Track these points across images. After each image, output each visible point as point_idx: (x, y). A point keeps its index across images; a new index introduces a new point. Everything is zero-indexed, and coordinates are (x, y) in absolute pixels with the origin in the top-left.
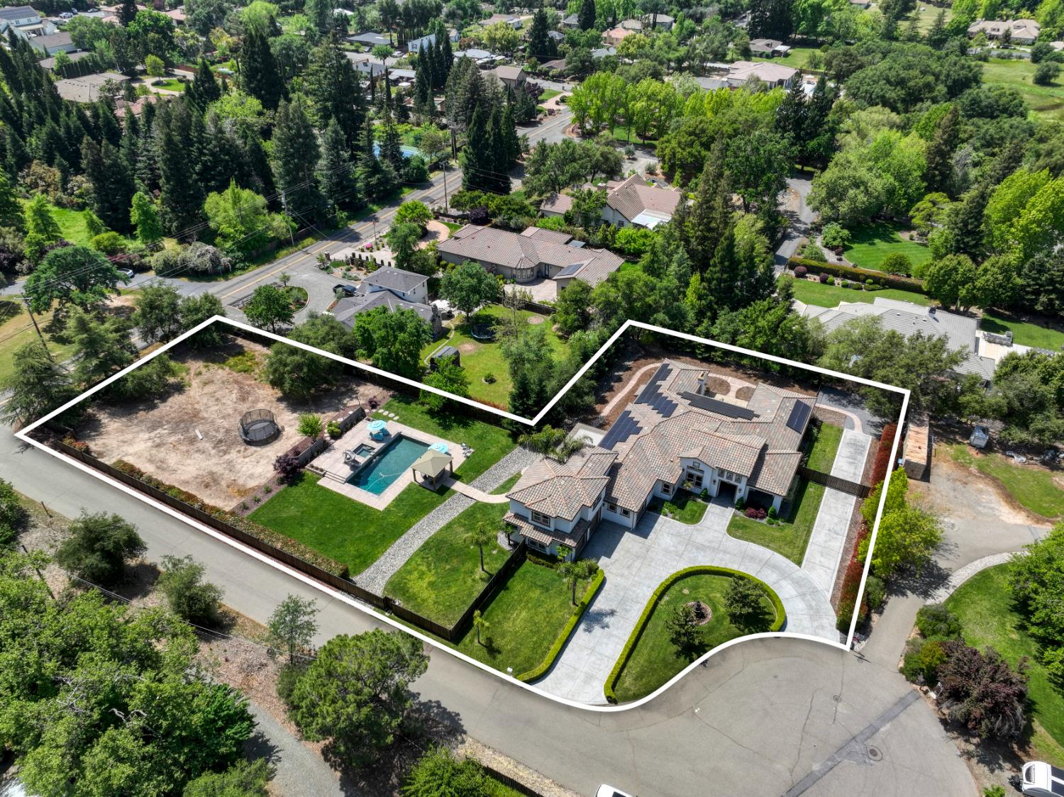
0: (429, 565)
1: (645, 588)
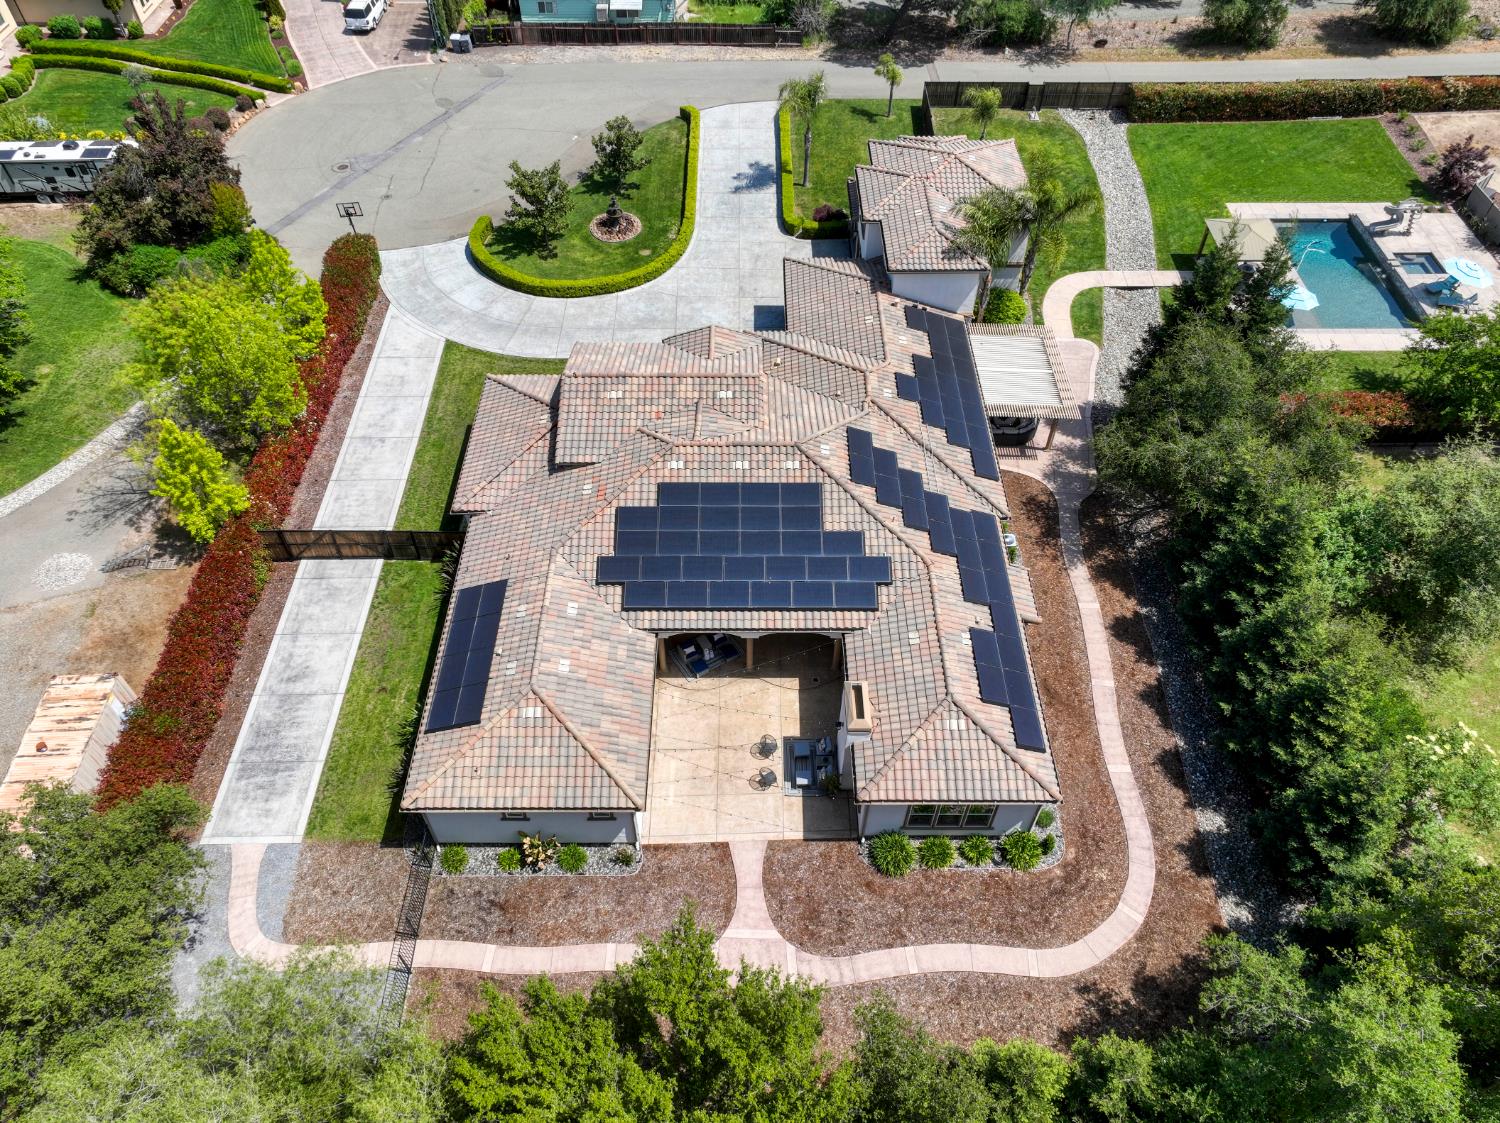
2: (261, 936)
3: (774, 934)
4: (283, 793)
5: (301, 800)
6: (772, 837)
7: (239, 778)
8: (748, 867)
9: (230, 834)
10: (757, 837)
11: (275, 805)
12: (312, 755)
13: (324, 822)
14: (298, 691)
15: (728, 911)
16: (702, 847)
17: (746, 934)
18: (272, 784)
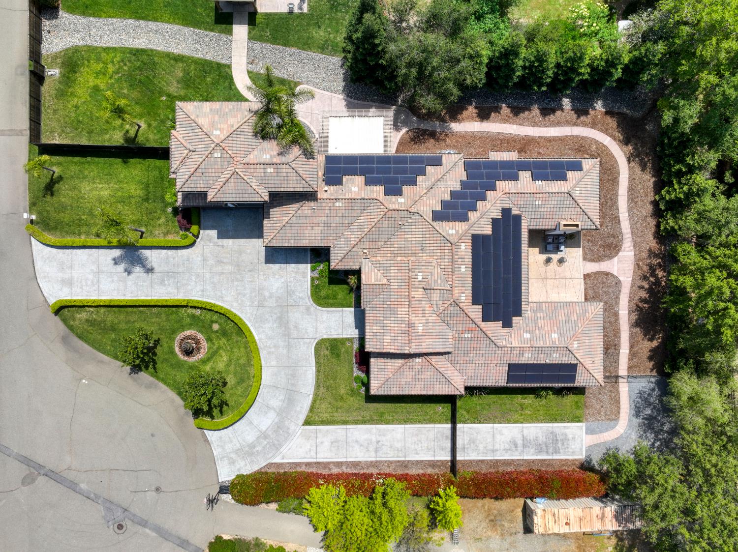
0: (116, 72)
1: (199, 288)
2: (617, 427)
3: (616, 259)
4: (566, 435)
5: (568, 428)
6: (581, 259)
7: (559, 453)
8: (593, 267)
9: (581, 449)
10: (581, 264)
11: (570, 436)
12: (550, 429)
13: (577, 417)
14: (521, 442)
15: (608, 274)
16: (585, 283)
17: (616, 268)
18: (562, 440)
